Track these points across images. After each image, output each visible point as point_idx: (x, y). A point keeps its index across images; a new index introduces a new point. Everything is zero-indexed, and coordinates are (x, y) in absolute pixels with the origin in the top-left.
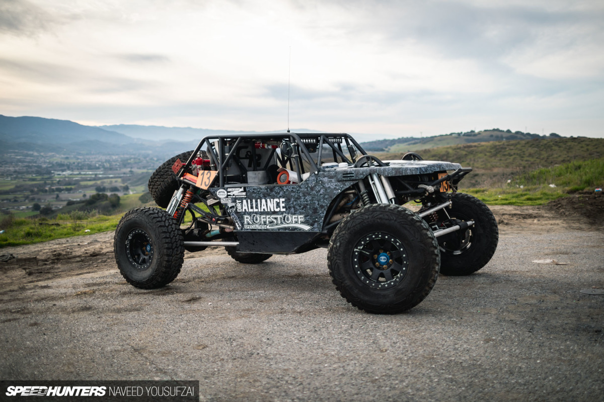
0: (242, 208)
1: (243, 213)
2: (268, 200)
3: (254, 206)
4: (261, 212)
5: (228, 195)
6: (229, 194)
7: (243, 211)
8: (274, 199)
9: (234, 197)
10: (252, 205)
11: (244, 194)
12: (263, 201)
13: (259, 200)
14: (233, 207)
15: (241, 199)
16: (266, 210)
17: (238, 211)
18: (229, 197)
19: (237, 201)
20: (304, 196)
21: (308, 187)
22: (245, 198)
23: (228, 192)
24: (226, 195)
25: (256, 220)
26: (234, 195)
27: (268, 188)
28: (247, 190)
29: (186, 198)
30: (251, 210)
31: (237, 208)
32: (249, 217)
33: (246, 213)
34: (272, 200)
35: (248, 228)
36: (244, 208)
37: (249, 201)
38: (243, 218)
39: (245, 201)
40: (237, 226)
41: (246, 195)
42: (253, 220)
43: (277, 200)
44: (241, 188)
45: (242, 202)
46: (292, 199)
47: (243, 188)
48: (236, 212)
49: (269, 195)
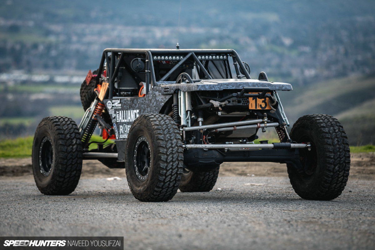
0: (119, 119)
1: (119, 124)
2: (131, 111)
3: (125, 116)
4: (128, 122)
5: (113, 107)
6: (113, 105)
7: (120, 121)
8: (134, 110)
9: (115, 108)
10: (124, 115)
11: (120, 105)
12: (129, 111)
13: (127, 111)
14: (114, 118)
15: (118, 110)
16: (130, 121)
17: (118, 121)
18: (113, 108)
19: (117, 112)
20: (147, 108)
21: (149, 99)
22: (121, 109)
23: (113, 103)
24: (111, 106)
25: (126, 129)
26: (115, 107)
27: (131, 100)
28: (122, 101)
29: (98, 110)
30: (123, 121)
31: (117, 119)
32: (122, 127)
33: (121, 124)
34: (133, 111)
35: (122, 138)
36: (120, 119)
37: (122, 111)
38: (119, 127)
39: (120, 112)
40: (116, 135)
41: (121, 107)
42: (124, 130)
43: (135, 111)
44: (118, 99)
45: (119, 114)
46: (142, 111)
47: (120, 100)
48: (117, 123)
49: (132, 107)
